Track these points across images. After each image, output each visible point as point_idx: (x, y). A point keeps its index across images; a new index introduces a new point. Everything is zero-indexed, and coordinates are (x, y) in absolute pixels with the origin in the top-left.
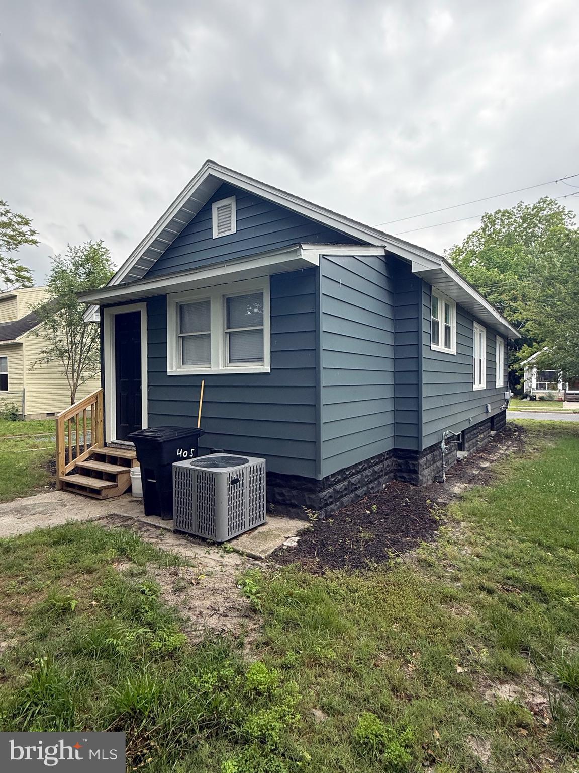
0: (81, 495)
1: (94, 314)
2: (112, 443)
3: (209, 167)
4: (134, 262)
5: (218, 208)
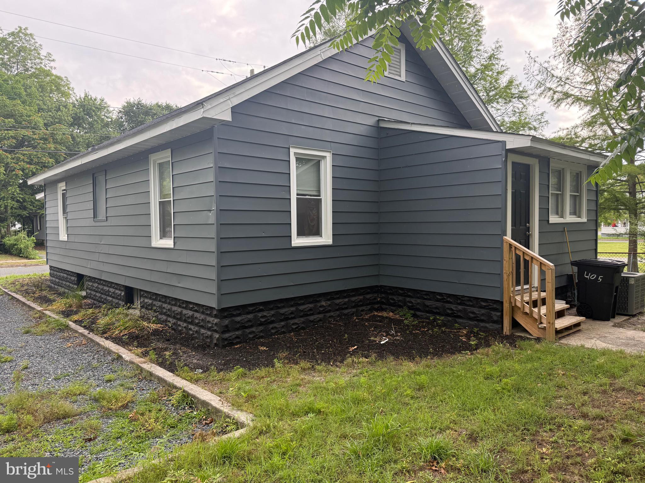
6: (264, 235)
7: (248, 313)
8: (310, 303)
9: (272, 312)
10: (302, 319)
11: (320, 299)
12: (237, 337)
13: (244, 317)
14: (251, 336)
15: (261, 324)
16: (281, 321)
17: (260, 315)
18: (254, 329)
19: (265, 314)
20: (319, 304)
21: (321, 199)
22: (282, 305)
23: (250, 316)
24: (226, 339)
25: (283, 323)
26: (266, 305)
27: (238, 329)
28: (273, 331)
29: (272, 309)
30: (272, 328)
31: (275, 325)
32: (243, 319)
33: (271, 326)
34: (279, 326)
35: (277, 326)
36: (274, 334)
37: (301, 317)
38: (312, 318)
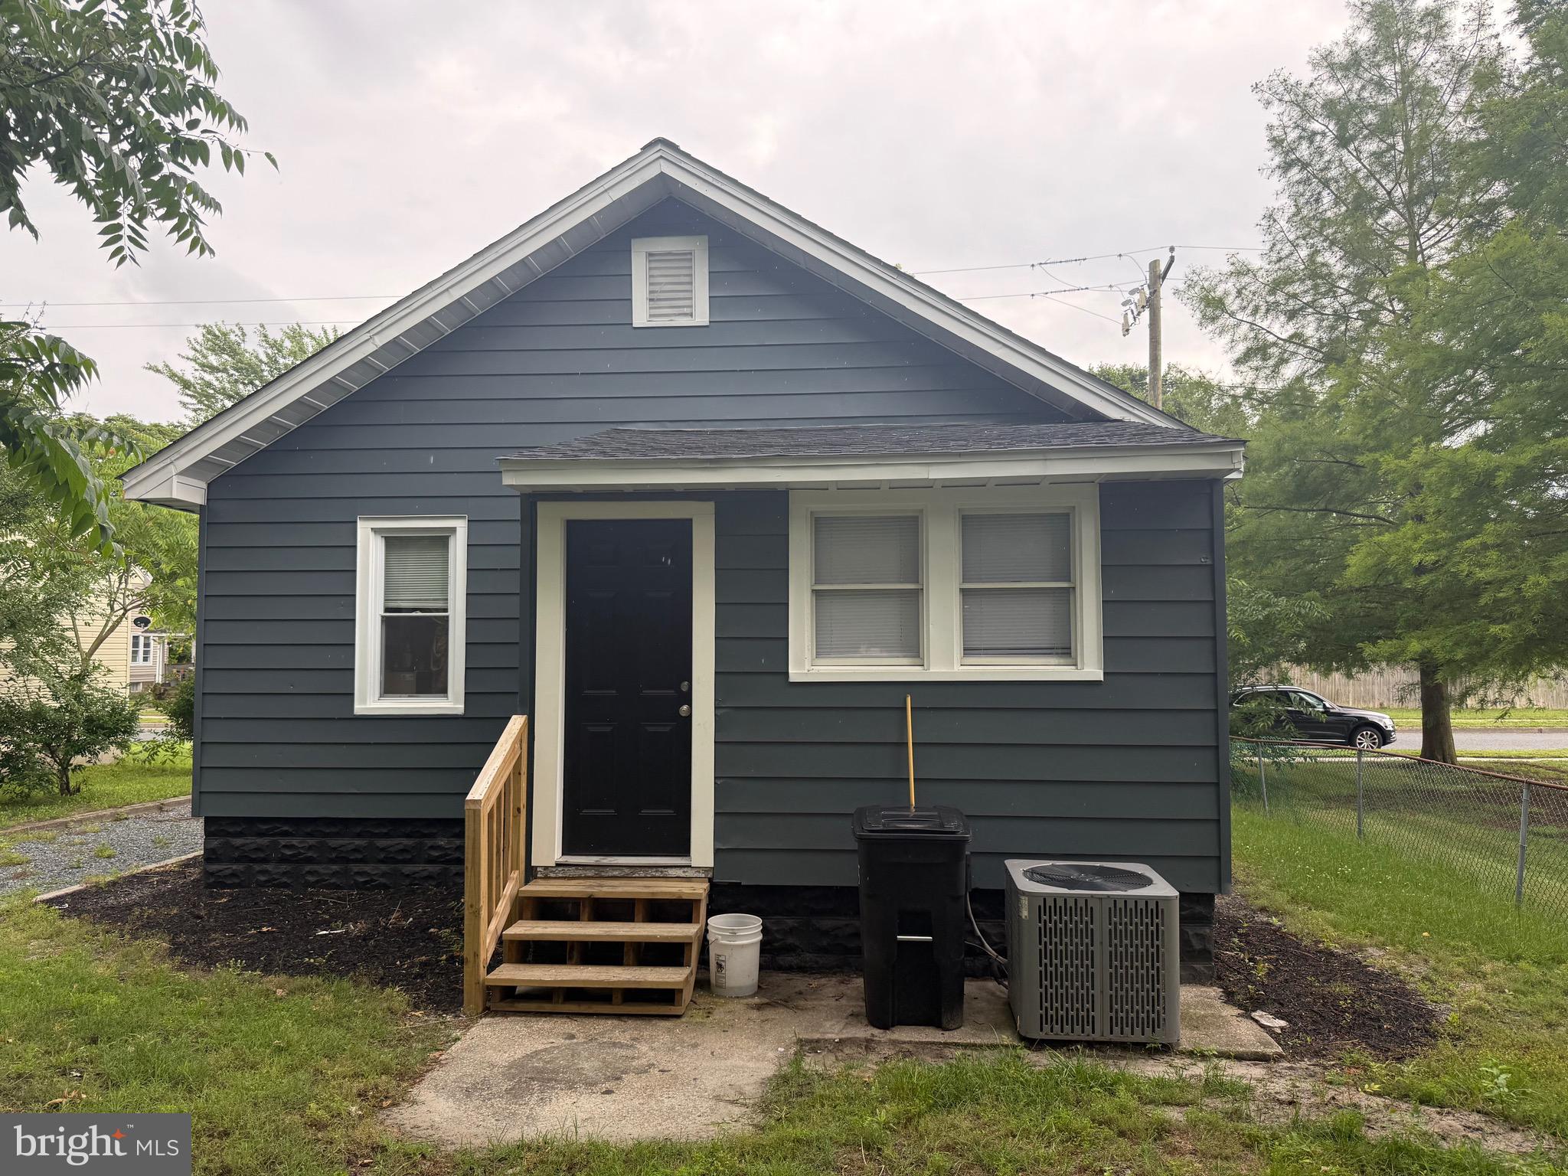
0: (599, 1015)
1: (175, 479)
2: (558, 865)
3: (661, 157)
4: (370, 348)
5: (650, 255)
6: (291, 690)
7: (261, 835)
8: (408, 836)
9: (311, 841)
10: (384, 867)
11: (435, 831)
12: (234, 875)
13: (249, 840)
14: (263, 878)
15: (284, 860)
16: (332, 861)
17: (283, 841)
18: (269, 867)
19: (295, 842)
20: (429, 842)
21: (447, 617)
22: (334, 830)
23: (264, 841)
24: (212, 874)
25: (335, 867)
26: (298, 824)
27: (237, 860)
28: (311, 879)
29: (310, 835)
30: (309, 873)
31: (316, 867)
32: (247, 844)
33: (308, 868)
34: (326, 872)
35: (322, 871)
36: (313, 885)
37: (382, 861)
38: (408, 869)
